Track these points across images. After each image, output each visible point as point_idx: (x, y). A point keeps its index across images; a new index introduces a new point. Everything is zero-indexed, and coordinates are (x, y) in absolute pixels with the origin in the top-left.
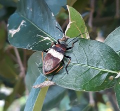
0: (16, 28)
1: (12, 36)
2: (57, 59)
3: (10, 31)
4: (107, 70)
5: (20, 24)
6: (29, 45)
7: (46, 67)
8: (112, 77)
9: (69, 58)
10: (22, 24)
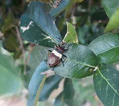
0: (26, 26)
1: (23, 32)
2: (58, 57)
3: (22, 28)
4: (88, 65)
5: (29, 24)
6: (36, 41)
7: (50, 62)
8: (91, 69)
9: (66, 56)
10: (30, 23)
